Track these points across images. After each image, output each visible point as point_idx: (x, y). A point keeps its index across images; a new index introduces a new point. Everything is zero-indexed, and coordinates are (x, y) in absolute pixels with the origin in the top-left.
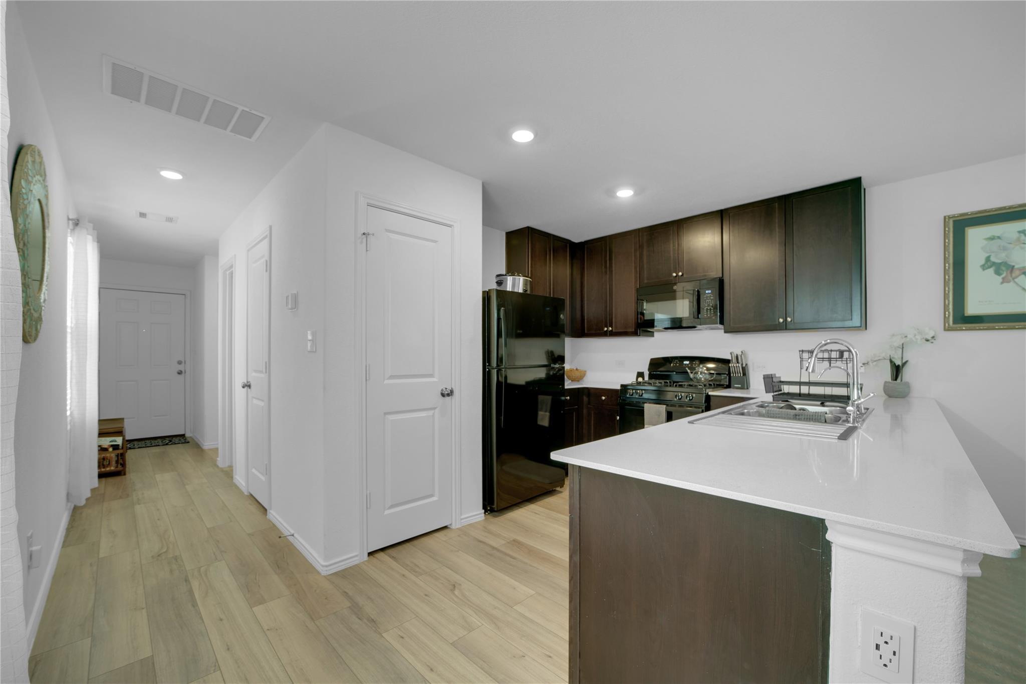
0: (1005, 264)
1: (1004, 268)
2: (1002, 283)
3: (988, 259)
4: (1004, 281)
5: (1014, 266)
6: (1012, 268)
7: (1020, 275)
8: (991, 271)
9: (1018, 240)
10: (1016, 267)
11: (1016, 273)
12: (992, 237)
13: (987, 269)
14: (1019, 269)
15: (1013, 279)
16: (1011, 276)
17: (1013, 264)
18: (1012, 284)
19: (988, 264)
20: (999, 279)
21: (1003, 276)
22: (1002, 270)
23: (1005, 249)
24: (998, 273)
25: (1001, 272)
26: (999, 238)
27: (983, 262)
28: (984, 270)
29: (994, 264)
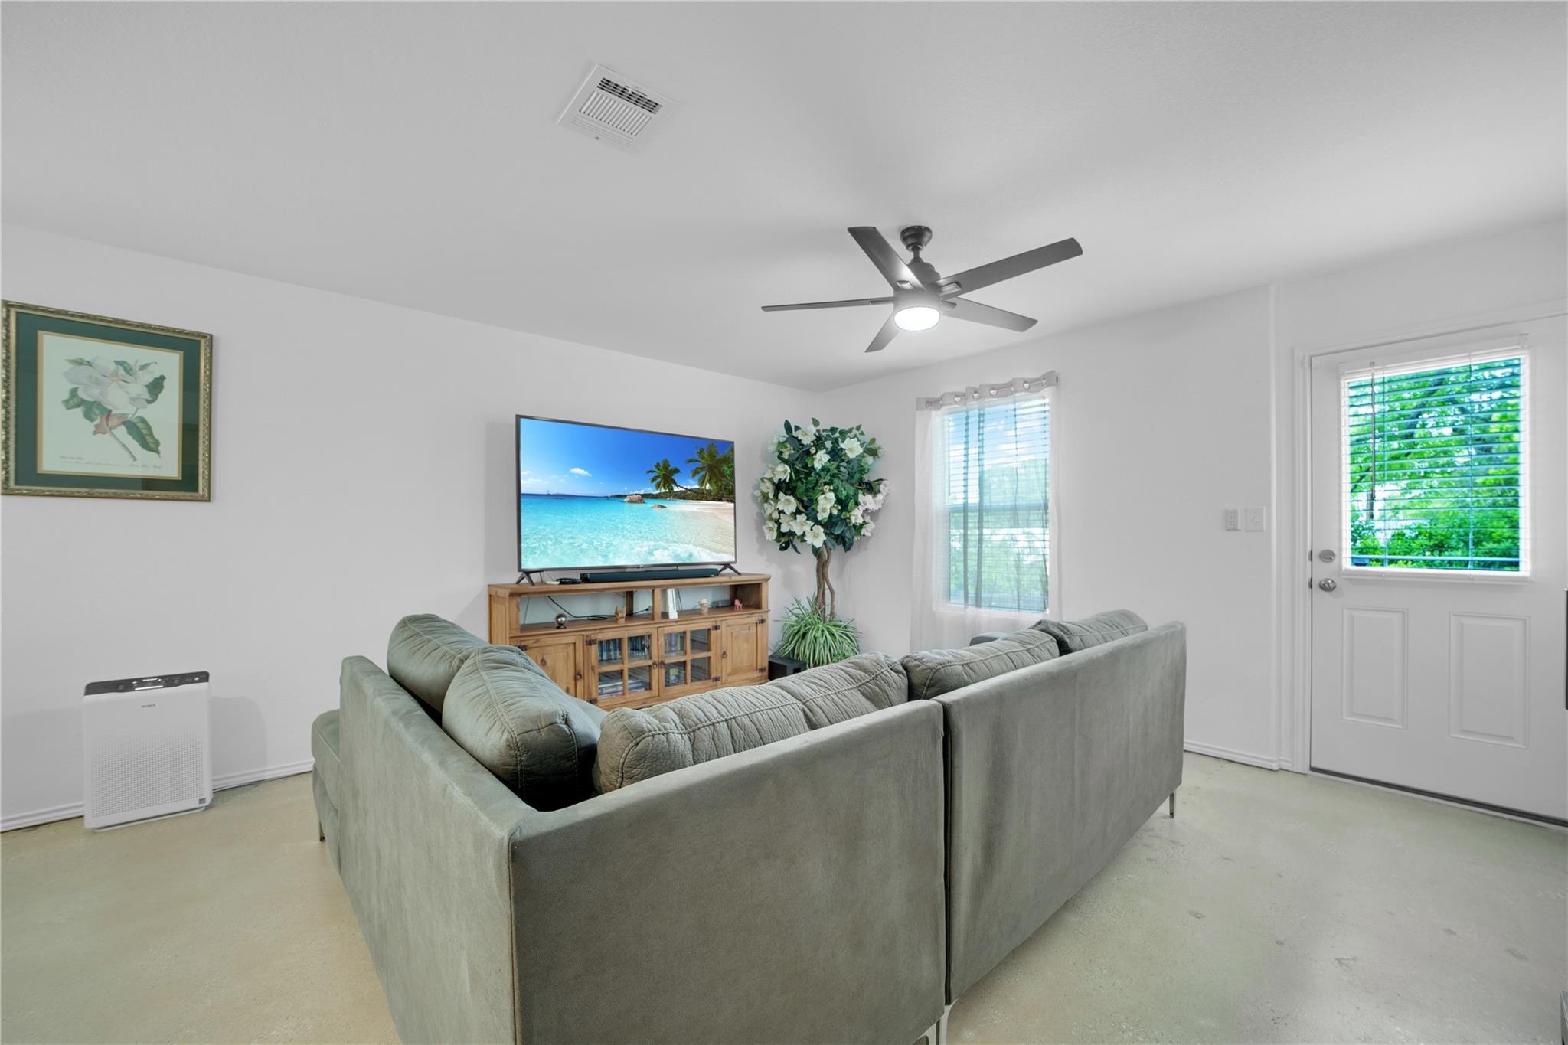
0: (98, 404)
1: (97, 412)
2: (95, 433)
3: (74, 392)
4: (98, 430)
5: (110, 411)
6: (108, 414)
7: (119, 425)
8: (78, 412)
9: (116, 373)
10: (113, 412)
11: (113, 422)
12: (80, 361)
13: (73, 407)
14: (118, 416)
15: (110, 429)
16: (108, 425)
17: (110, 407)
18: (108, 435)
19: (74, 401)
20: (90, 426)
21: (96, 422)
22: (94, 413)
23: (98, 383)
24: (88, 416)
25: (93, 416)
26: (89, 364)
27: (66, 396)
28: (68, 408)
29: (83, 402)
